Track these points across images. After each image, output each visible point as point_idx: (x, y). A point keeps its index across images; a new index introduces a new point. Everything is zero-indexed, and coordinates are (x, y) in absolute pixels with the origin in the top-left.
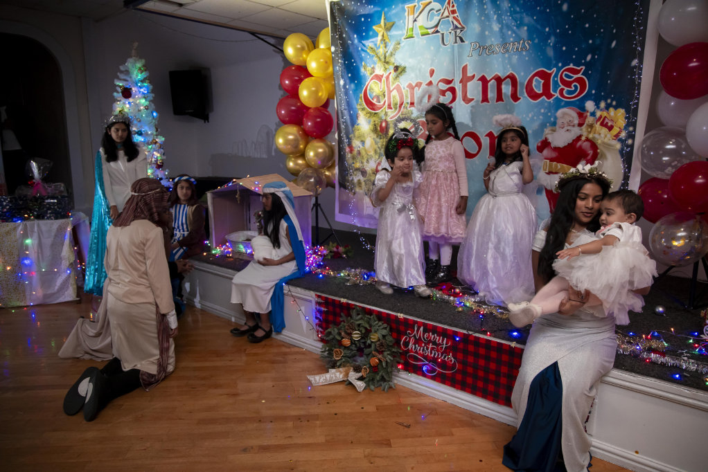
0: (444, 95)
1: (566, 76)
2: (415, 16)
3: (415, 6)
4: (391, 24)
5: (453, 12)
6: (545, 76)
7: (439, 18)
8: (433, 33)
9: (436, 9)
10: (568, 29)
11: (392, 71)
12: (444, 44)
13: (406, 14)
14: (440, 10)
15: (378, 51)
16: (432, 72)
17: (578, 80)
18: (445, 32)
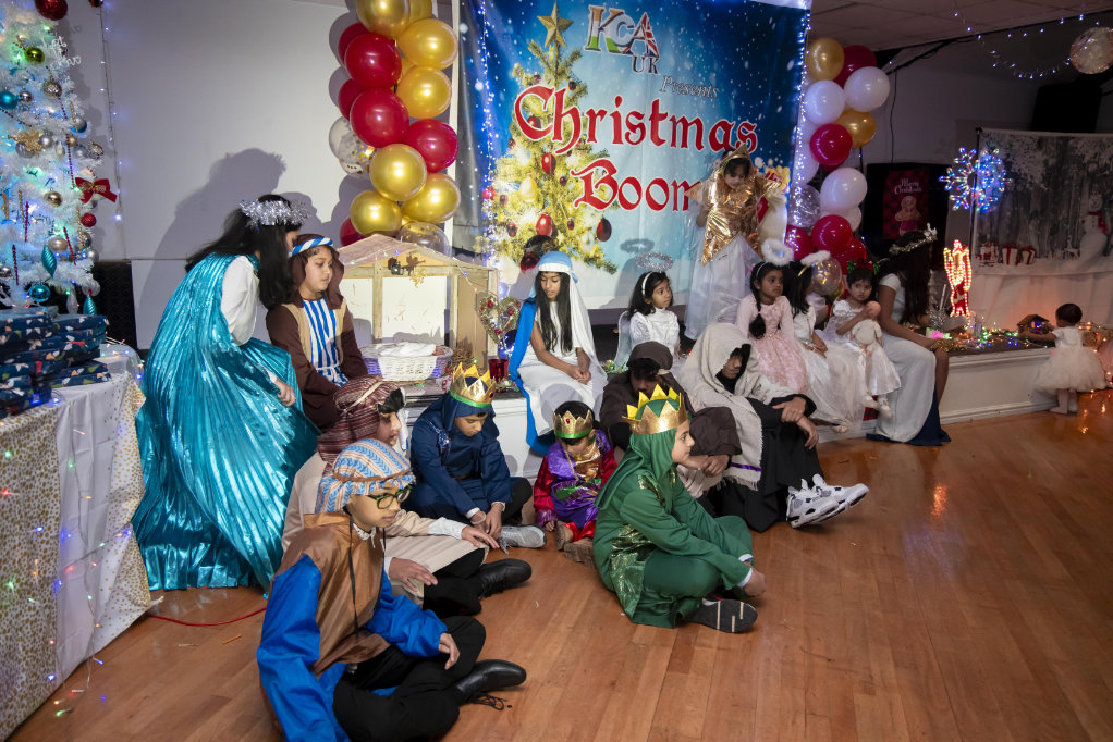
0: (634, 132)
1: (743, 130)
2: (603, 23)
3: (602, 10)
4: (566, 22)
5: (649, 35)
6: (726, 126)
7: (632, 36)
8: (624, 53)
9: (629, 24)
10: (747, 86)
11: (567, 88)
12: (635, 69)
13: (590, 16)
14: (632, 27)
15: (544, 54)
16: (618, 101)
17: (752, 136)
18: (638, 55)
